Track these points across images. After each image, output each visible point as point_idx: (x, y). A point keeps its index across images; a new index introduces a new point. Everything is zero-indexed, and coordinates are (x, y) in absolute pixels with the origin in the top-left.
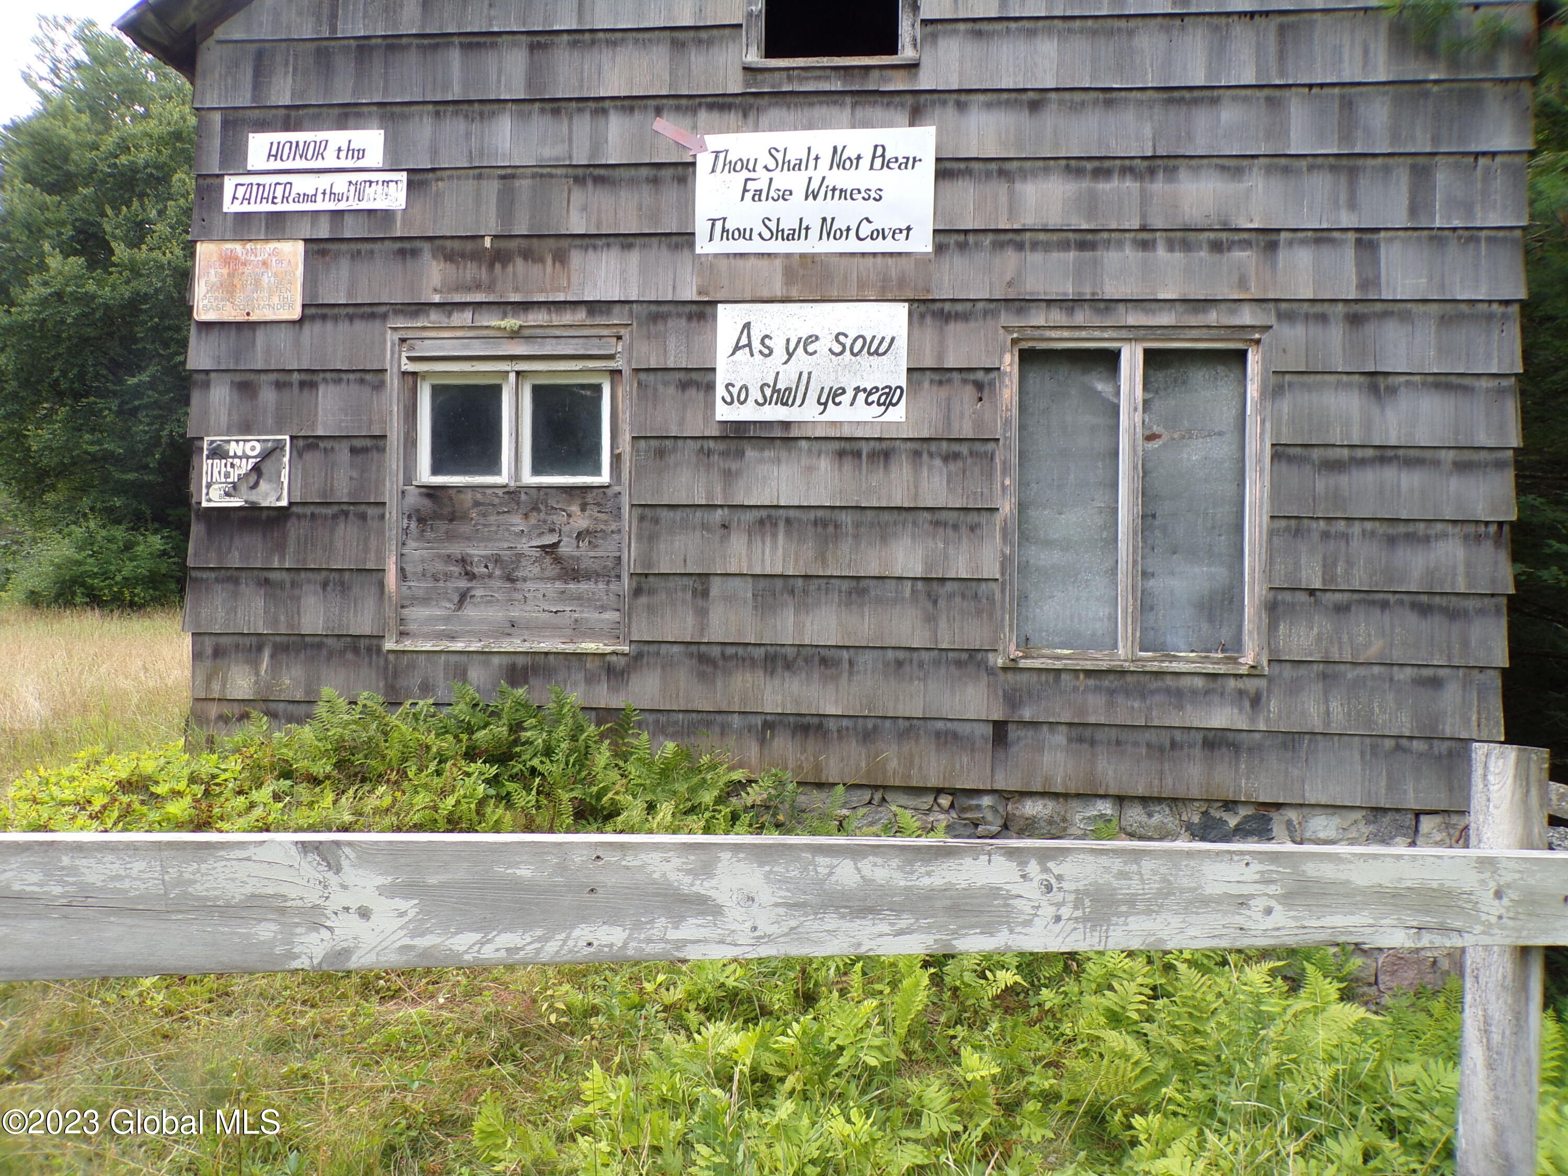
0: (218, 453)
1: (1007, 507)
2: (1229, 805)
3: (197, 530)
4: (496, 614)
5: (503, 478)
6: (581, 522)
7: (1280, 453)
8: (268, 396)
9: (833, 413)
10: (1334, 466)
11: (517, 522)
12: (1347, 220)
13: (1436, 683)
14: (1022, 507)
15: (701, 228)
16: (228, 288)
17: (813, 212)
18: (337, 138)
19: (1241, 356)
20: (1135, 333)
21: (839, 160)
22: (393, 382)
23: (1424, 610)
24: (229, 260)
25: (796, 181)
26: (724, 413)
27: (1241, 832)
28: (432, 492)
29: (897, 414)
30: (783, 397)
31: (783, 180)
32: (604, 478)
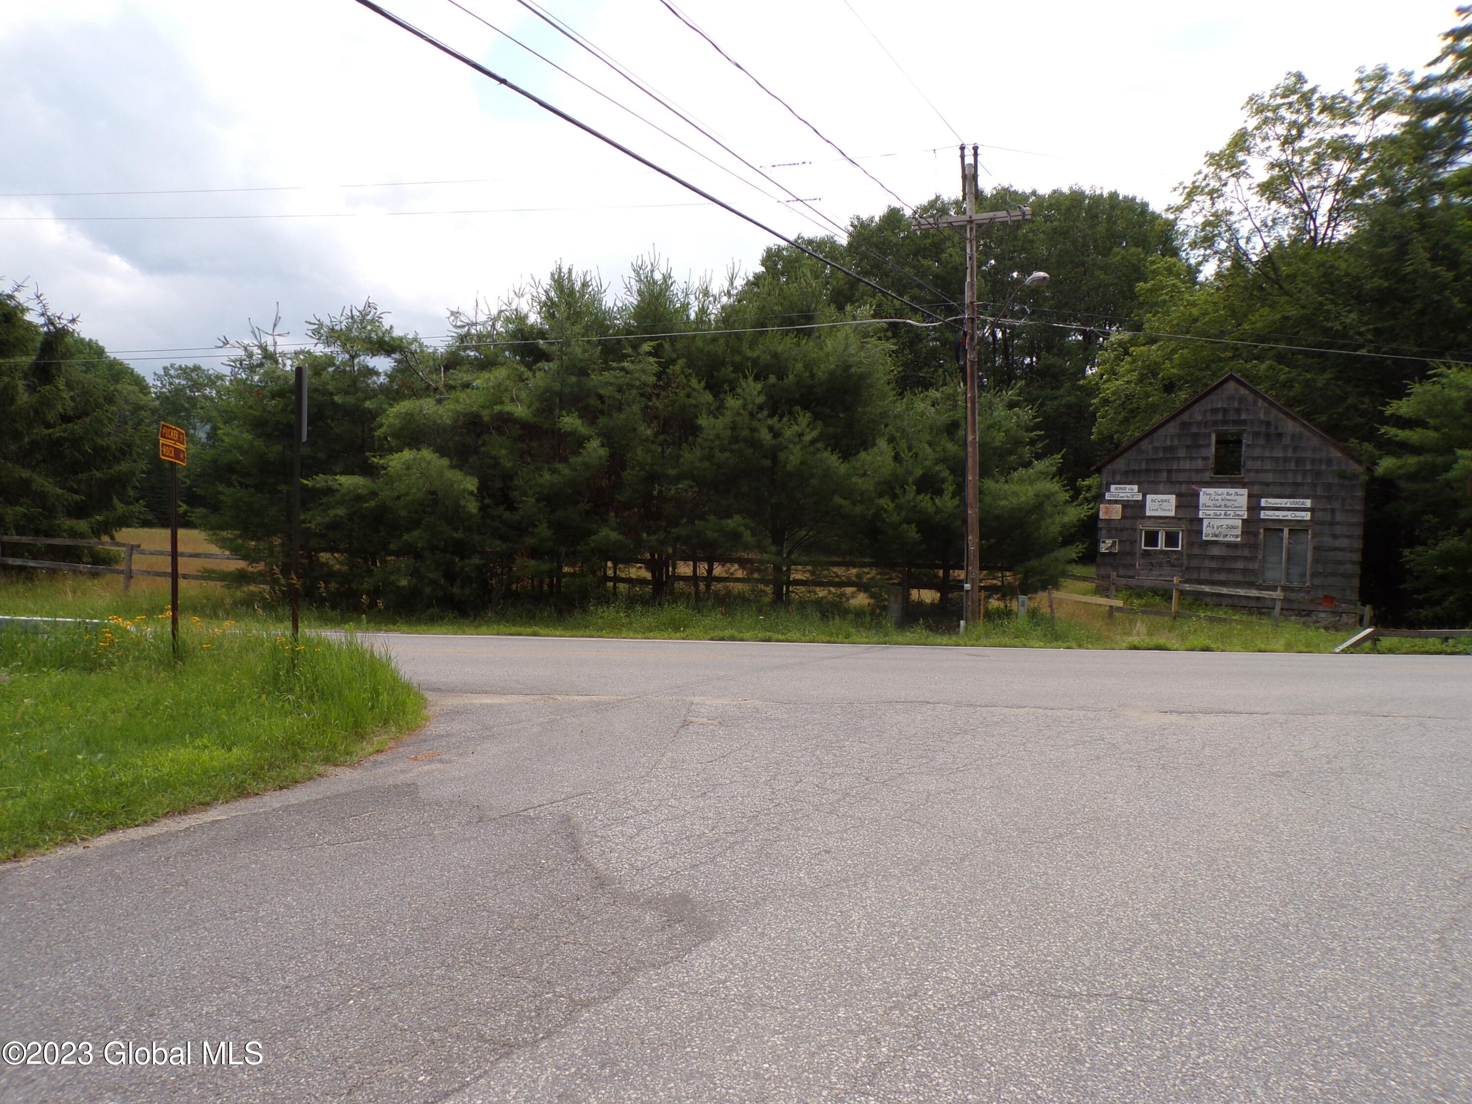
0: (1104, 542)
1: (1260, 557)
2: (1303, 611)
3: (1098, 556)
4: (1157, 573)
5: (1159, 548)
6: (1175, 557)
7: (1315, 548)
8: (1113, 532)
9: (1226, 539)
10: (1327, 551)
11: (1162, 556)
12: (1329, 507)
13: (1345, 590)
14: (1264, 556)
15: (1201, 505)
16: (1106, 513)
17: (1223, 503)
18: (1128, 487)
19: (1307, 530)
20: (1287, 526)
21: (1228, 494)
22: (1139, 531)
23: (1343, 577)
24: (1106, 508)
25: (1220, 498)
26: (1204, 538)
27: (1306, 615)
28: (1145, 550)
29: (1239, 539)
30: (1216, 536)
31: (1217, 497)
32: (1180, 549)
